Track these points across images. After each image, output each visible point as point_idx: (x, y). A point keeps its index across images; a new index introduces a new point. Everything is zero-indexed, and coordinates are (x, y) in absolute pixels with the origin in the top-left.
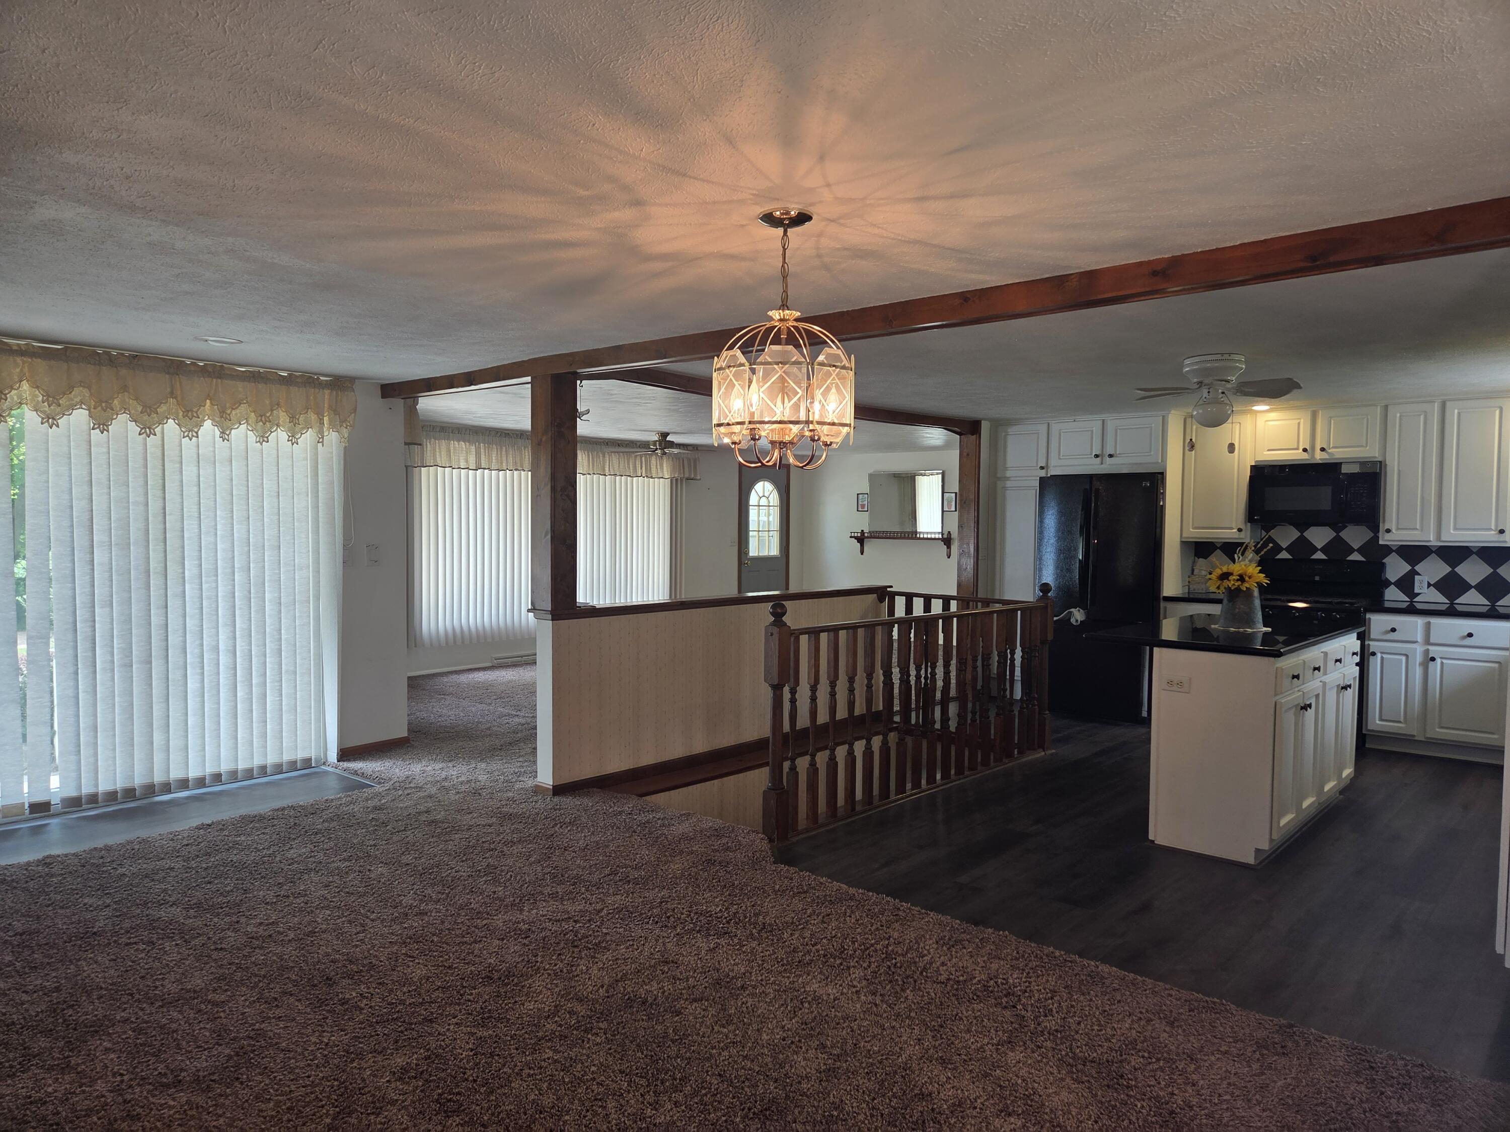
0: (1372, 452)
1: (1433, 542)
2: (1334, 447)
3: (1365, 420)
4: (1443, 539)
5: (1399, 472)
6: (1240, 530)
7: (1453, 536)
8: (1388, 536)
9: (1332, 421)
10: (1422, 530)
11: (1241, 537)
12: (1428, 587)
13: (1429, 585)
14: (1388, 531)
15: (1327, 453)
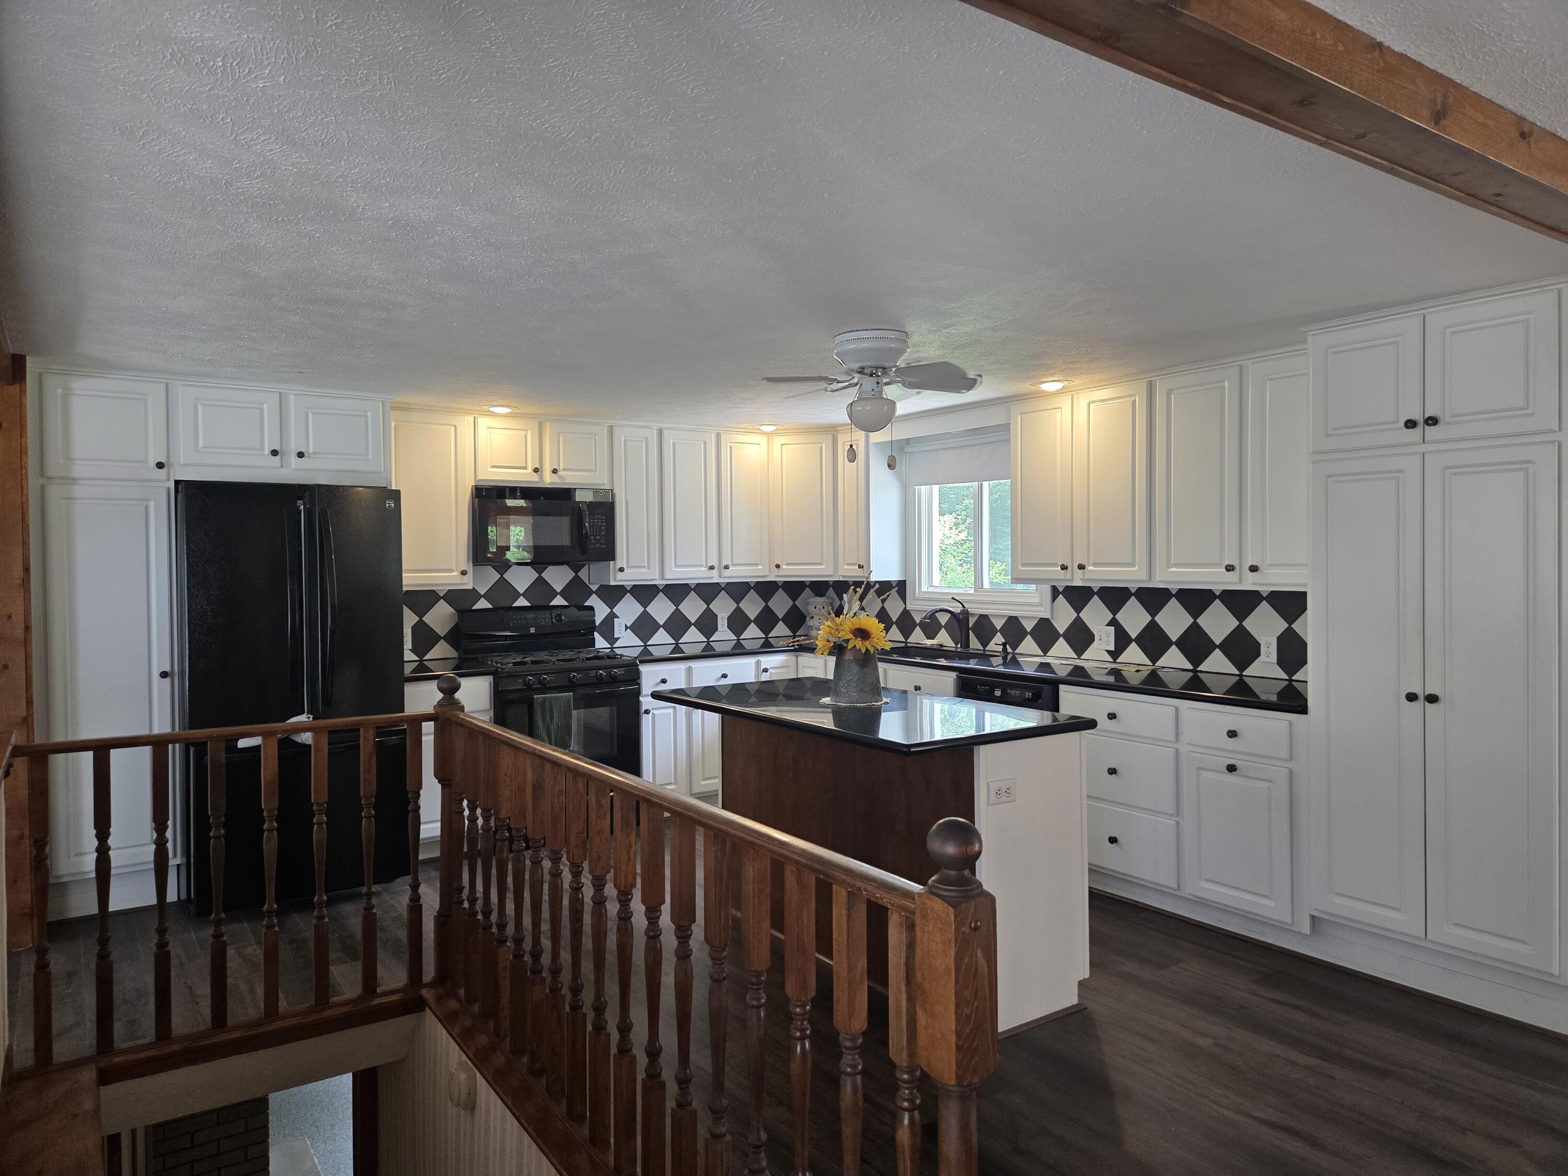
0: (600, 479)
1: (660, 583)
2: (564, 470)
3: (594, 439)
4: (667, 577)
5: (627, 502)
6: (464, 573)
7: (676, 574)
8: (620, 576)
9: (561, 437)
10: (649, 568)
11: (464, 581)
12: (626, 630)
13: (627, 628)
14: (621, 570)
15: (559, 476)
